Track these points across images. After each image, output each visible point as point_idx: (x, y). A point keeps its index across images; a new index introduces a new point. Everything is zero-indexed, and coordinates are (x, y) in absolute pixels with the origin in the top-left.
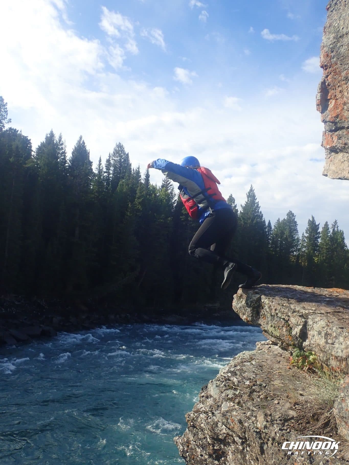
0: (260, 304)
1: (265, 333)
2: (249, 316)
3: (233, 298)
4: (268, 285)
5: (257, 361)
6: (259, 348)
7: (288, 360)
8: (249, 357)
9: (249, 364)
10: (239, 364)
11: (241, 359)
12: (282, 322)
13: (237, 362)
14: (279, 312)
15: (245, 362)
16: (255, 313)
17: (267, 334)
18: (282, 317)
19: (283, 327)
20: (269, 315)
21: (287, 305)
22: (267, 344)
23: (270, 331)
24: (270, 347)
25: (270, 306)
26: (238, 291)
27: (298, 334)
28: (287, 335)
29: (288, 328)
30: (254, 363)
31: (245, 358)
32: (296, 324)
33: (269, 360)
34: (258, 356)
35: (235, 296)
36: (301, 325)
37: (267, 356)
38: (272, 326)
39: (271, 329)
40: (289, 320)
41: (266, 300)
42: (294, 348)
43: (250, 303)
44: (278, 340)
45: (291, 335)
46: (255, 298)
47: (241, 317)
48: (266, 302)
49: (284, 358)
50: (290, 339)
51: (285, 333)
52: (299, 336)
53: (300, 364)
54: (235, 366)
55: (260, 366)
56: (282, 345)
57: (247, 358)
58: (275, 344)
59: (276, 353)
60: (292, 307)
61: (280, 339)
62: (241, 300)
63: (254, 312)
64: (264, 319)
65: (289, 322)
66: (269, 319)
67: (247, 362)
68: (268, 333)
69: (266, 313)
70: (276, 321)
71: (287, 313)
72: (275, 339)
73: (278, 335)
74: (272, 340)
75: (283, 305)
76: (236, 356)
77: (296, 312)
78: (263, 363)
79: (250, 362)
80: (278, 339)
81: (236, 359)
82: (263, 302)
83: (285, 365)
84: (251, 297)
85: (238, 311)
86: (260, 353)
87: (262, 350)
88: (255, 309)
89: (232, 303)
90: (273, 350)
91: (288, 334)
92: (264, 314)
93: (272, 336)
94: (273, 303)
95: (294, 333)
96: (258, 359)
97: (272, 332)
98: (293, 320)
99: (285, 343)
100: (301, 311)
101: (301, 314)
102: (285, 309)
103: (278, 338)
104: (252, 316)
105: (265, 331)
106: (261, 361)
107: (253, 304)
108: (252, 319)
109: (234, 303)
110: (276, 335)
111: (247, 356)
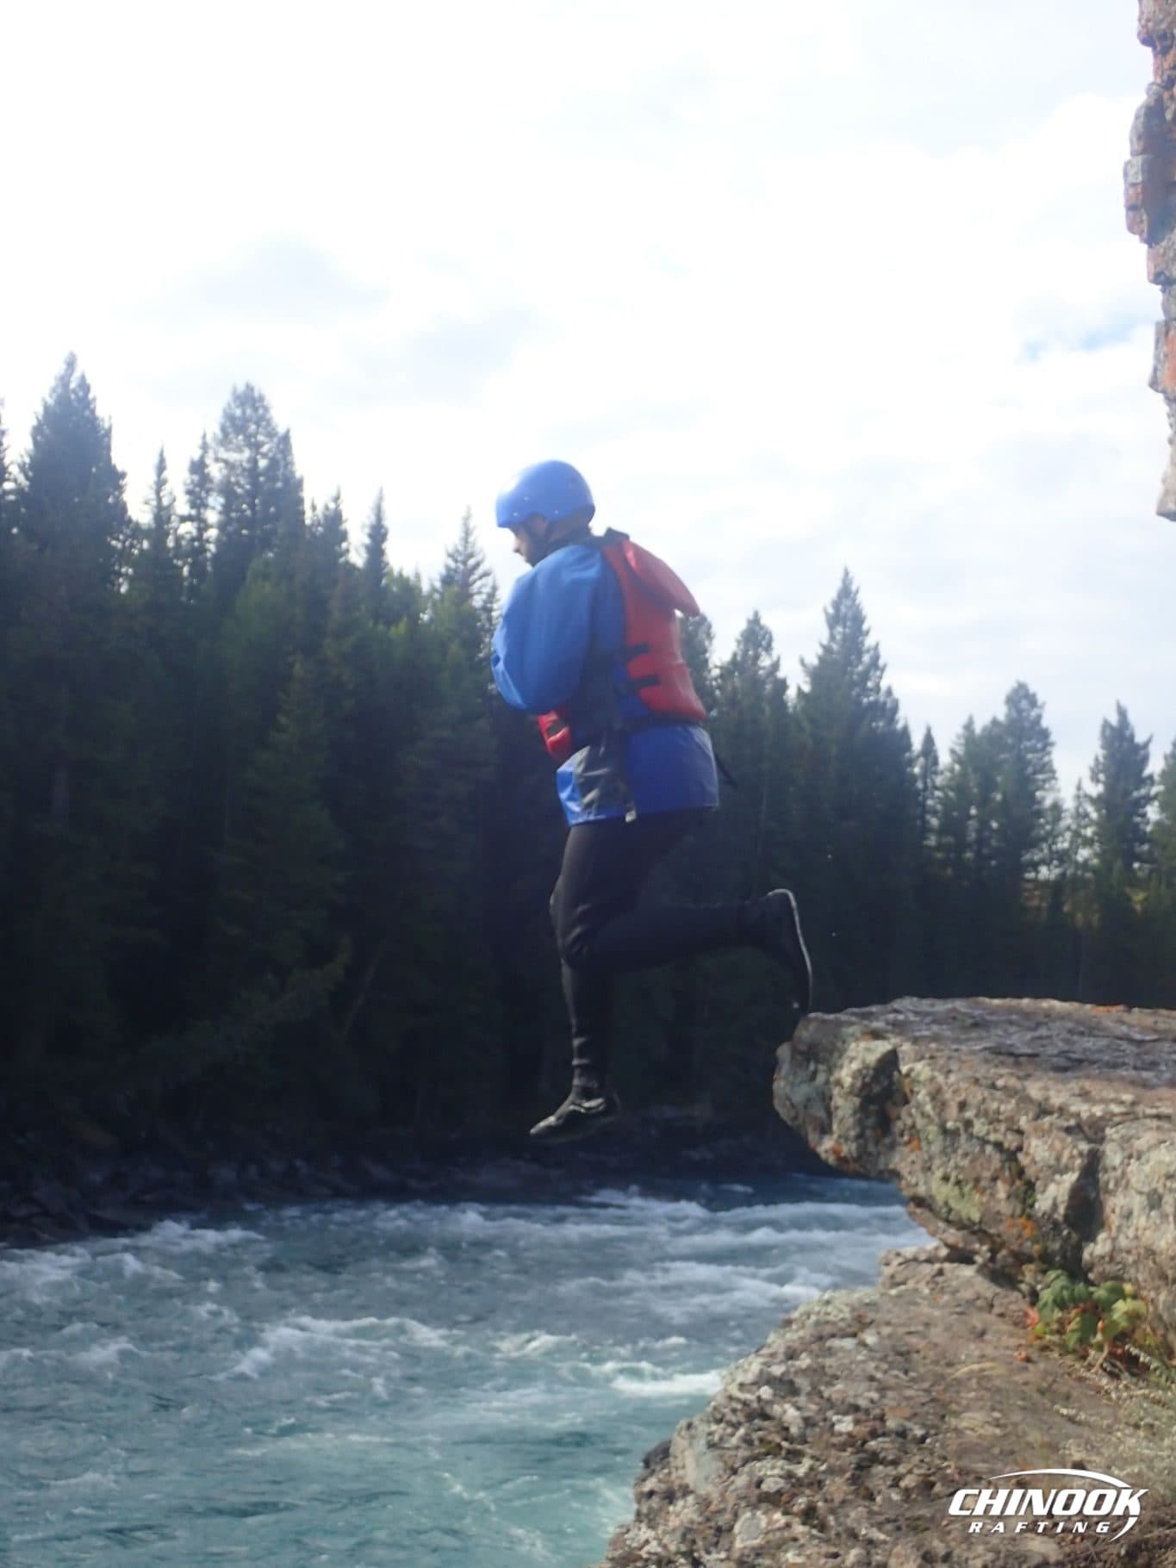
0: (891, 1083)
1: (919, 1210)
2: (847, 1139)
3: (774, 1064)
4: (931, 1001)
5: (886, 1330)
6: (892, 1277)
7: (1020, 1323)
8: (848, 1316)
9: (849, 1343)
10: (805, 1346)
11: (817, 1323)
12: (989, 1159)
13: (795, 1336)
14: (977, 1116)
15: (833, 1336)
16: (871, 1121)
17: (927, 1214)
18: (992, 1137)
19: (994, 1179)
20: (933, 1129)
21: (1013, 1082)
22: (929, 1261)
23: (940, 1200)
24: (940, 1273)
25: (939, 1091)
26: (801, 1025)
27: (1062, 1210)
28: (1012, 1216)
29: (1018, 1183)
30: (870, 1338)
31: (831, 1318)
32: (1050, 1167)
33: (936, 1326)
34: (889, 1311)
35: (784, 1051)
36: (1073, 1170)
37: (928, 1310)
38: (946, 1178)
39: (942, 1192)
40: (1020, 1149)
41: (919, 1066)
42: (1044, 1272)
43: (849, 1080)
44: (974, 1238)
45: (1029, 1217)
46: (872, 1059)
47: (812, 1145)
48: (919, 1074)
49: (1001, 1315)
50: (1027, 1233)
51: (1005, 1208)
52: (1066, 1216)
53: (1072, 1340)
54: (791, 1355)
55: (901, 1354)
56: (992, 1259)
57: (843, 1320)
58: (961, 1256)
59: (967, 1294)
60: (1034, 1090)
61: (985, 1233)
62: (812, 1067)
63: (867, 1117)
64: (912, 1151)
65: (1020, 1156)
66: (936, 1148)
67: (843, 1336)
68: (931, 1210)
69: (920, 1123)
70: (966, 1155)
71: (1011, 1120)
72: (960, 1234)
73: (976, 1216)
74: (951, 1240)
75: (993, 1086)
76: (795, 1315)
77: (1050, 1113)
78: (913, 1340)
79: (854, 1335)
80: (974, 1233)
81: (794, 1327)
82: (908, 1075)
83: (1007, 1348)
84: (854, 1054)
86: (899, 1296)
87: (904, 1283)
88: (873, 1108)
89: (771, 1081)
90: (954, 1283)
91: (1018, 1211)
92: (913, 1126)
93: (948, 1221)
94: (952, 1078)
95: (1043, 1204)
96: (888, 1324)
97: (946, 1203)
98: (1038, 1150)
99: (1004, 1252)
100: (1073, 1109)
101: (1072, 1122)
102: (1001, 1102)
103: (976, 1230)
104: (860, 1136)
105: (920, 1202)
106: (901, 1330)
107: (865, 1086)
108: (858, 1148)
109: (782, 1083)
110: (964, 1216)
111: (841, 1311)
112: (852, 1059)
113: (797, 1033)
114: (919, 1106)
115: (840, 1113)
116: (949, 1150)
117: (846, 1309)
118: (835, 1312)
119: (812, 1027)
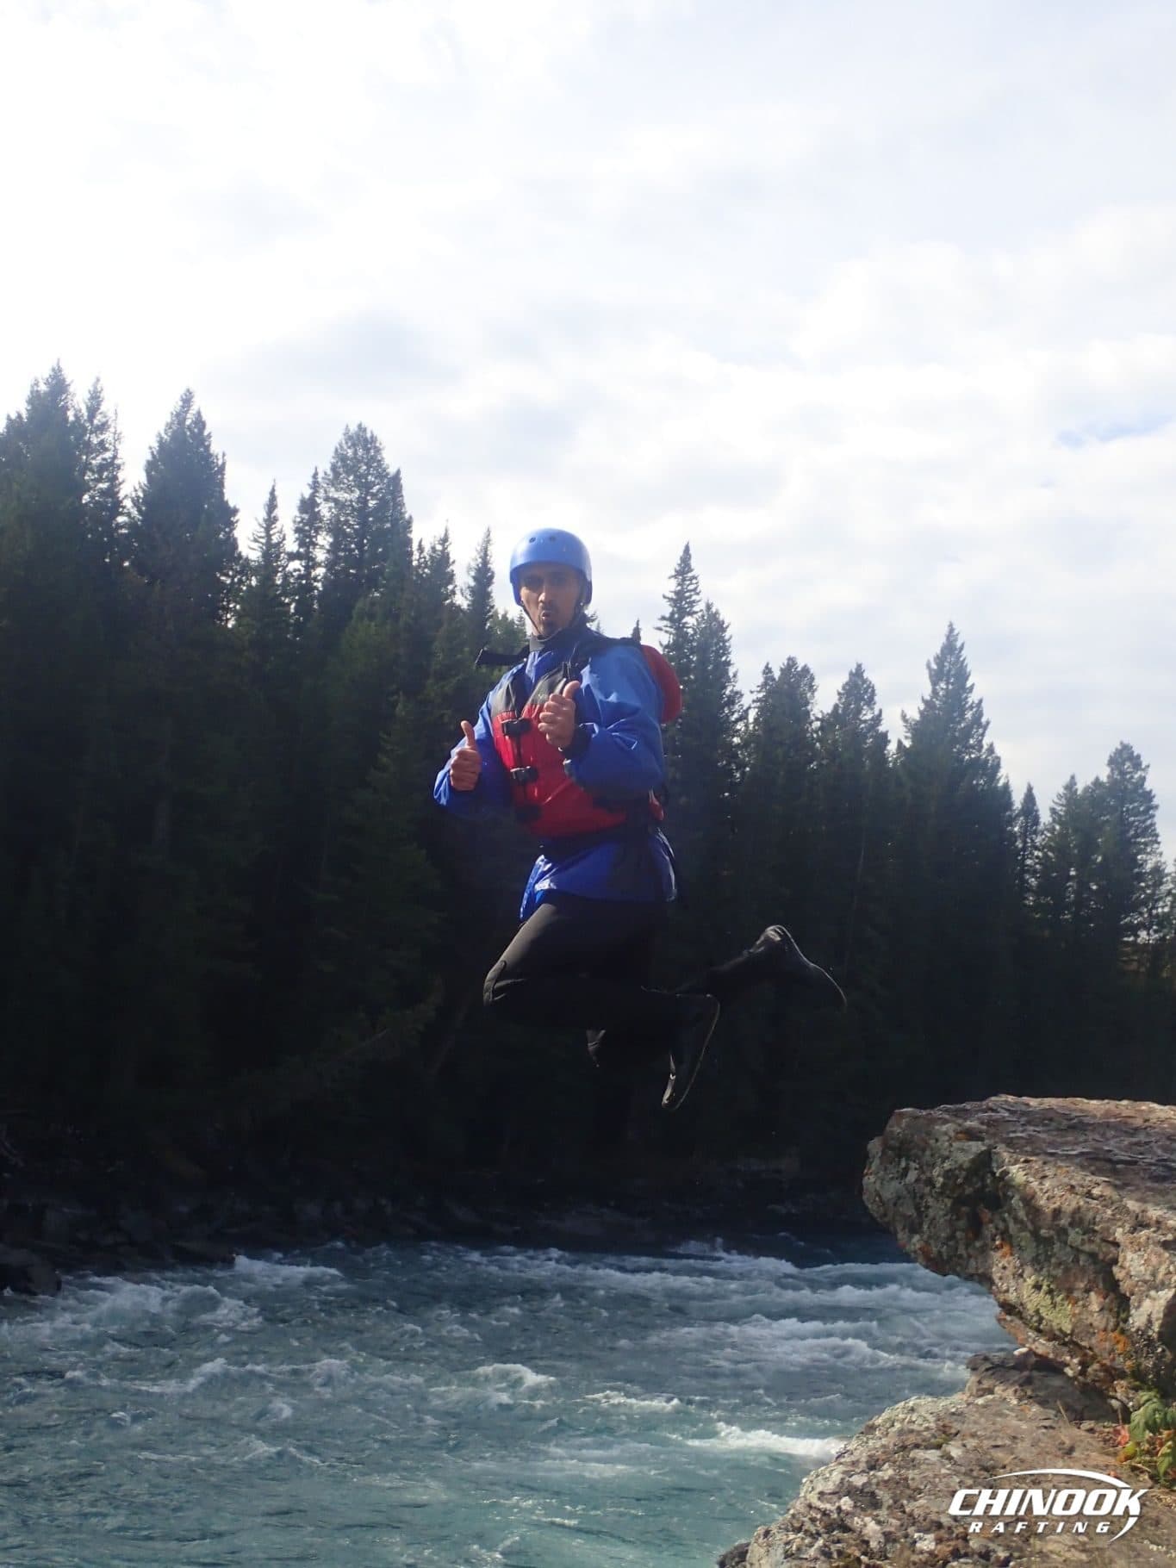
0: (984, 1186)
1: (1008, 1318)
2: (937, 1240)
3: (865, 1158)
4: (1025, 1099)
5: (972, 1443)
6: (979, 1382)
7: (1109, 1442)
8: (932, 1425)
9: (933, 1455)
10: (888, 1456)
11: (901, 1432)
12: (1083, 1270)
13: (878, 1445)
14: (1071, 1225)
15: (917, 1446)
16: (962, 1223)
17: (1018, 1322)
18: (1087, 1248)
19: (1088, 1290)
20: (1026, 1235)
21: (1109, 1191)
22: (1017, 1367)
23: (1031, 1307)
24: (1029, 1381)
25: (1033, 1196)
26: (892, 1121)
27: (1156, 1327)
28: (1105, 1330)
29: (1112, 1296)
30: (955, 1451)
31: (915, 1427)
32: (1145, 1282)
33: (1022, 1440)
34: (975, 1422)
35: (875, 1146)
36: (1169, 1287)
37: (1015, 1422)
38: (1037, 1287)
39: (1033, 1301)
40: (1115, 1261)
41: (1014, 1169)
42: (1137, 1390)
43: (941, 1179)
44: (1065, 1349)
45: (1123, 1332)
46: (964, 1159)
47: (901, 1242)
48: (1013, 1178)
49: (1091, 1431)
50: (1121, 1345)
51: (1098, 1320)
52: (1159, 1333)
53: (1163, 1463)
54: (873, 1465)
55: (986, 1469)
56: (1083, 1373)
57: (927, 1429)
60: (1131, 1201)
61: (1076, 1344)
62: (903, 1164)
63: (959, 1218)
64: (1004, 1256)
65: (1115, 1269)
66: (1028, 1255)
67: (927, 1448)
68: (1021, 1318)
69: (1013, 1228)
70: (1059, 1264)
71: (1106, 1231)
72: (1051, 1343)
73: (1067, 1328)
74: (1040, 1351)
75: (1089, 1195)
76: (879, 1421)
77: (1147, 1226)
78: (999, 1454)
79: (939, 1447)
80: (1065, 1344)
81: (877, 1433)
82: (1002, 1178)
83: (1096, 1466)
84: (946, 1153)
85: (885, 1215)
86: (985, 1406)
87: (991, 1391)
88: (964, 1209)
89: (863, 1176)
91: (1112, 1325)
92: (1006, 1231)
93: (1039, 1331)
94: (1047, 1184)
95: (1137, 1319)
96: (973, 1435)
97: (1037, 1312)
98: (1134, 1264)
99: (1095, 1366)
101: (1170, 1237)
102: (1097, 1211)
103: (1067, 1342)
104: (949, 1239)
105: (1009, 1308)
106: (987, 1443)
107: (956, 1186)
108: (948, 1251)
109: (872, 1178)
110: (1055, 1328)
111: (925, 1420)
112: (944, 1160)
113: (888, 1129)
114: (1011, 1210)
115: (931, 1213)
116: (1042, 1258)
117: (931, 1418)
118: (920, 1421)
119: (904, 1122)
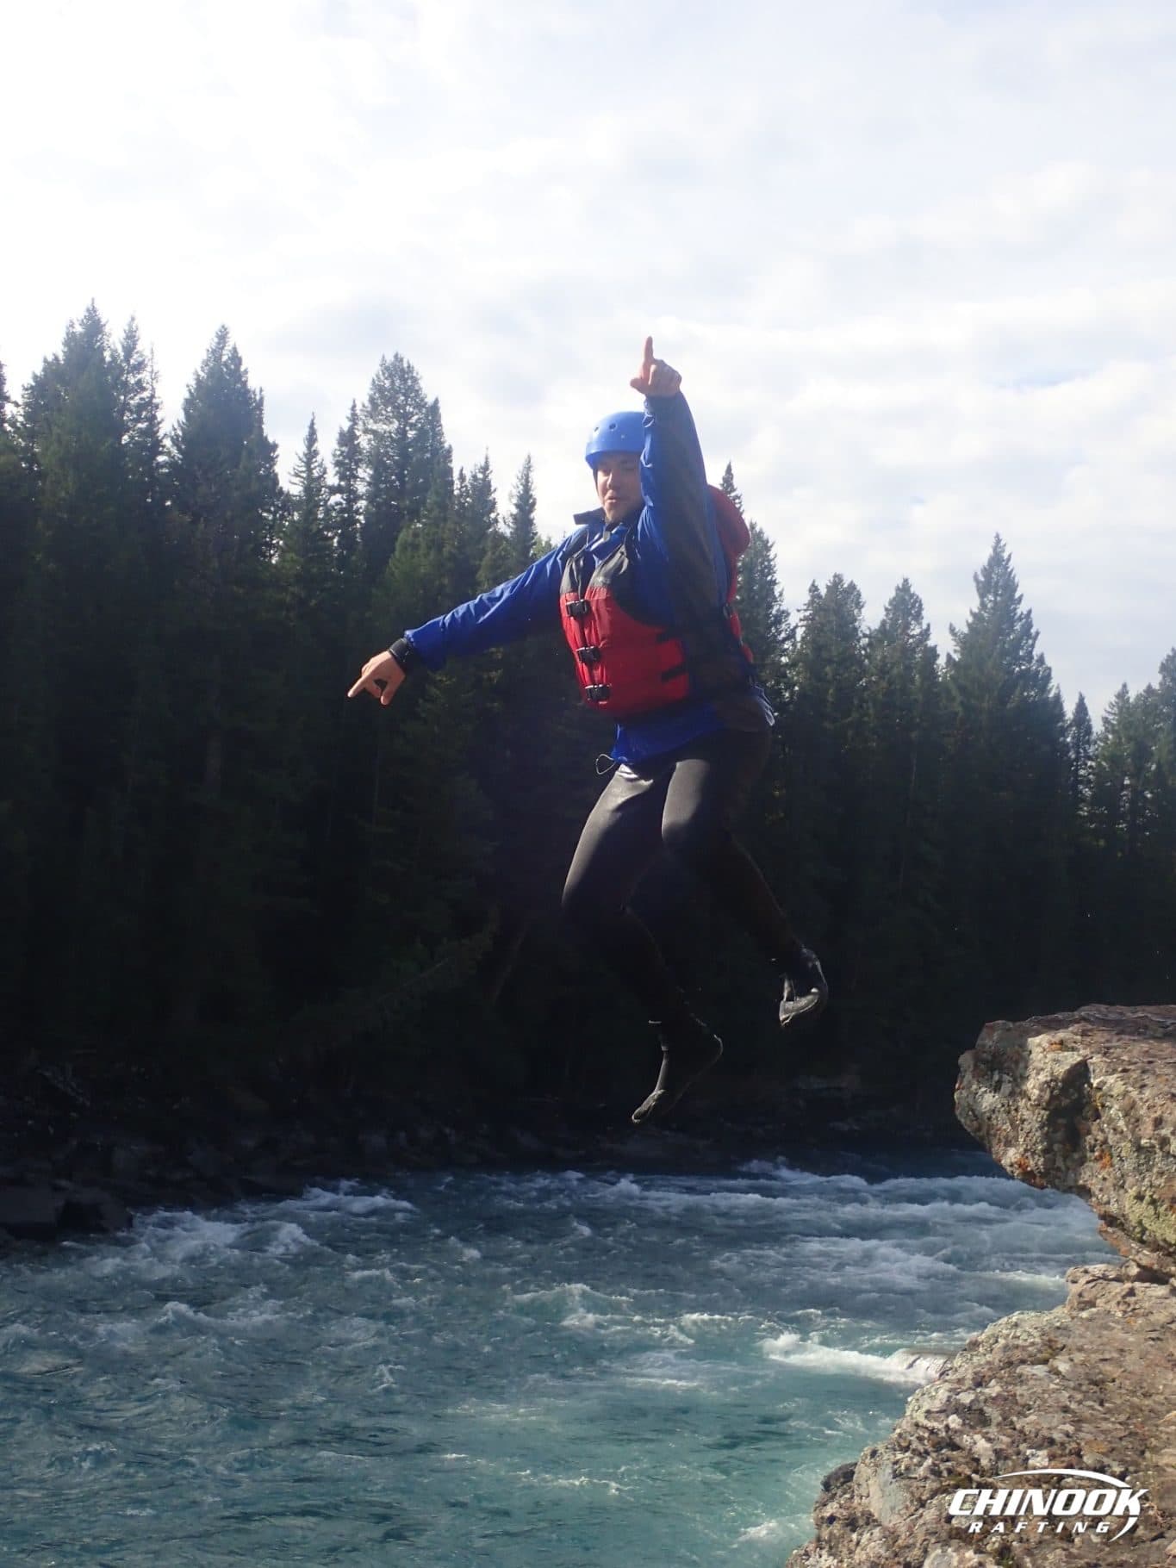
0: (1081, 1096)
1: (1110, 1230)
2: (1034, 1153)
3: (956, 1070)
4: (1117, 1008)
5: (1079, 1357)
6: (1081, 1295)
8: (1038, 1340)
9: (1040, 1370)
10: (994, 1372)
11: (1006, 1348)
13: (983, 1361)
14: (1172, 1134)
15: (1023, 1362)
16: (1059, 1135)
17: (1120, 1233)
20: (1126, 1146)
22: (1119, 1279)
23: (1133, 1219)
24: (1132, 1293)
25: (1133, 1106)
26: (984, 1032)
30: (1063, 1367)
31: (1020, 1342)
33: (1130, 1353)
34: (1081, 1336)
35: (966, 1060)
37: (1121, 1335)
38: (1139, 1197)
39: (1135, 1212)
41: (1111, 1079)
43: (1036, 1092)
44: (1170, 1260)
46: (1061, 1070)
47: (996, 1156)
48: (1110, 1089)
54: (980, 1382)
55: (1095, 1383)
57: (1033, 1344)
58: (1154, 1276)
59: (1160, 1317)
62: (996, 1077)
63: (1055, 1131)
64: (1104, 1167)
66: (1129, 1165)
67: (1033, 1363)
68: (1123, 1230)
69: (1112, 1139)
70: (1161, 1173)
72: (1155, 1255)
73: (1172, 1238)
74: (1143, 1262)
76: (982, 1337)
78: (1107, 1368)
79: (1045, 1362)
80: (1170, 1254)
81: (981, 1349)
82: (1099, 1089)
84: (1042, 1065)
85: (979, 1129)
86: (1090, 1319)
87: (1095, 1304)
88: (1061, 1121)
89: (954, 1090)
90: (1147, 1305)
92: (1105, 1142)
93: (1142, 1242)
94: (1147, 1093)
96: (1080, 1349)
97: (1140, 1223)
103: (1172, 1252)
104: (1045, 1151)
105: (1110, 1220)
106: (1094, 1357)
107: (1052, 1097)
108: (1045, 1164)
109: (964, 1093)
110: (1159, 1238)
111: (1030, 1335)
112: (1039, 1072)
113: (979, 1042)
114: (1111, 1121)
115: (1026, 1126)
116: (1143, 1168)
117: (1036, 1333)
118: (1024, 1336)
119: (995, 1036)
